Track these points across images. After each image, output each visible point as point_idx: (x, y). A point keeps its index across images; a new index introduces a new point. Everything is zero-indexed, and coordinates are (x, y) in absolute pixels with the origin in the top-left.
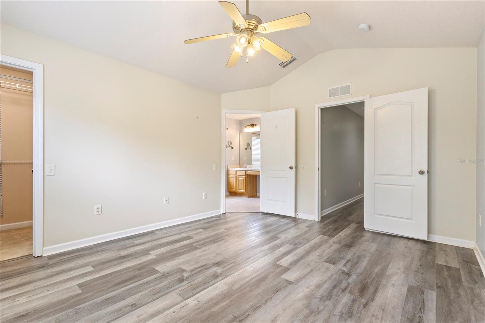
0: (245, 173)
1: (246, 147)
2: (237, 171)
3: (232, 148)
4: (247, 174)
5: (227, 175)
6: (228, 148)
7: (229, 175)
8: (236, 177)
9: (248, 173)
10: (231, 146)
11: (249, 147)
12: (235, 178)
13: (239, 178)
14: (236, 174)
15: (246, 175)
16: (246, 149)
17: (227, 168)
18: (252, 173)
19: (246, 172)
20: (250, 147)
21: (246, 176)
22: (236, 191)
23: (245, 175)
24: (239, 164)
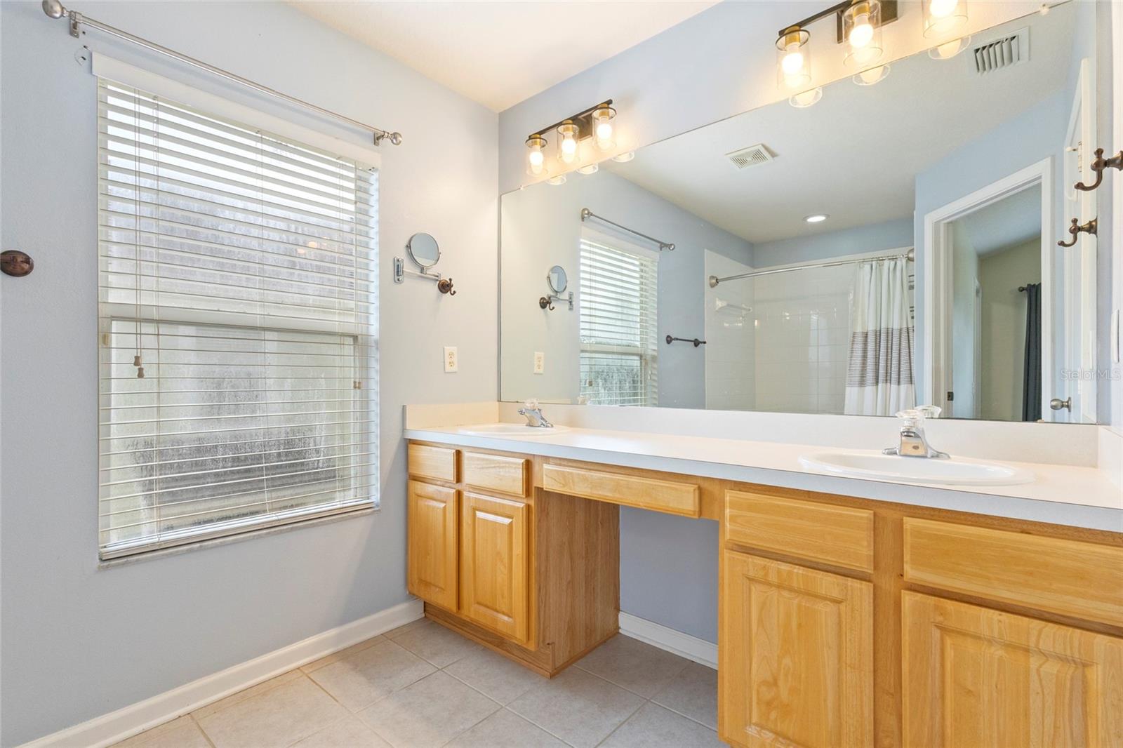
0: (519, 474)
1: (546, 292)
2: (466, 455)
3: (445, 287)
4: (536, 483)
5: (400, 478)
6: (407, 282)
7: (416, 478)
8: (459, 494)
9: (548, 479)
10: (432, 271)
11: (565, 296)
12: (451, 506)
13: (480, 515)
14: (459, 479)
15: (528, 493)
16: (544, 304)
17: (404, 429)
18: (582, 486)
19: (528, 466)
20: (571, 295)
21: (532, 502)
22: (459, 605)
23: (519, 488)
24: (495, 396)
